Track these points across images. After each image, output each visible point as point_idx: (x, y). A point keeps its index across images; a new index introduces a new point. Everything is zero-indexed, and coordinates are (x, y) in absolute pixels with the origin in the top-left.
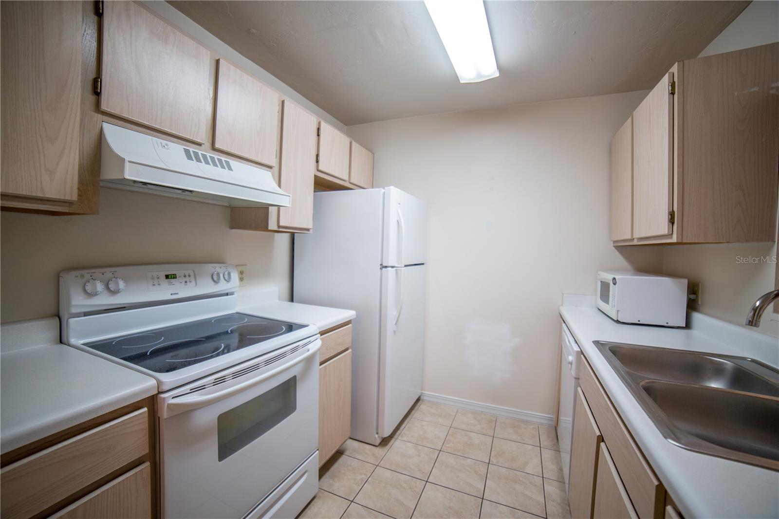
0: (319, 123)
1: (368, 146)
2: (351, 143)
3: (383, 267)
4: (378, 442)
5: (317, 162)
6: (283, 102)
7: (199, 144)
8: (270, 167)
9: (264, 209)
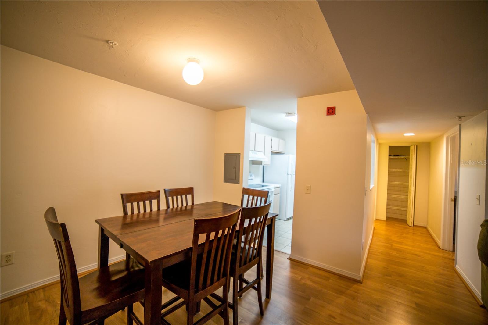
0: (272, 138)
1: (283, 139)
2: (279, 140)
3: (288, 174)
4: (286, 219)
5: (271, 147)
6: (265, 137)
7: (253, 150)
8: (262, 152)
9: (262, 161)
